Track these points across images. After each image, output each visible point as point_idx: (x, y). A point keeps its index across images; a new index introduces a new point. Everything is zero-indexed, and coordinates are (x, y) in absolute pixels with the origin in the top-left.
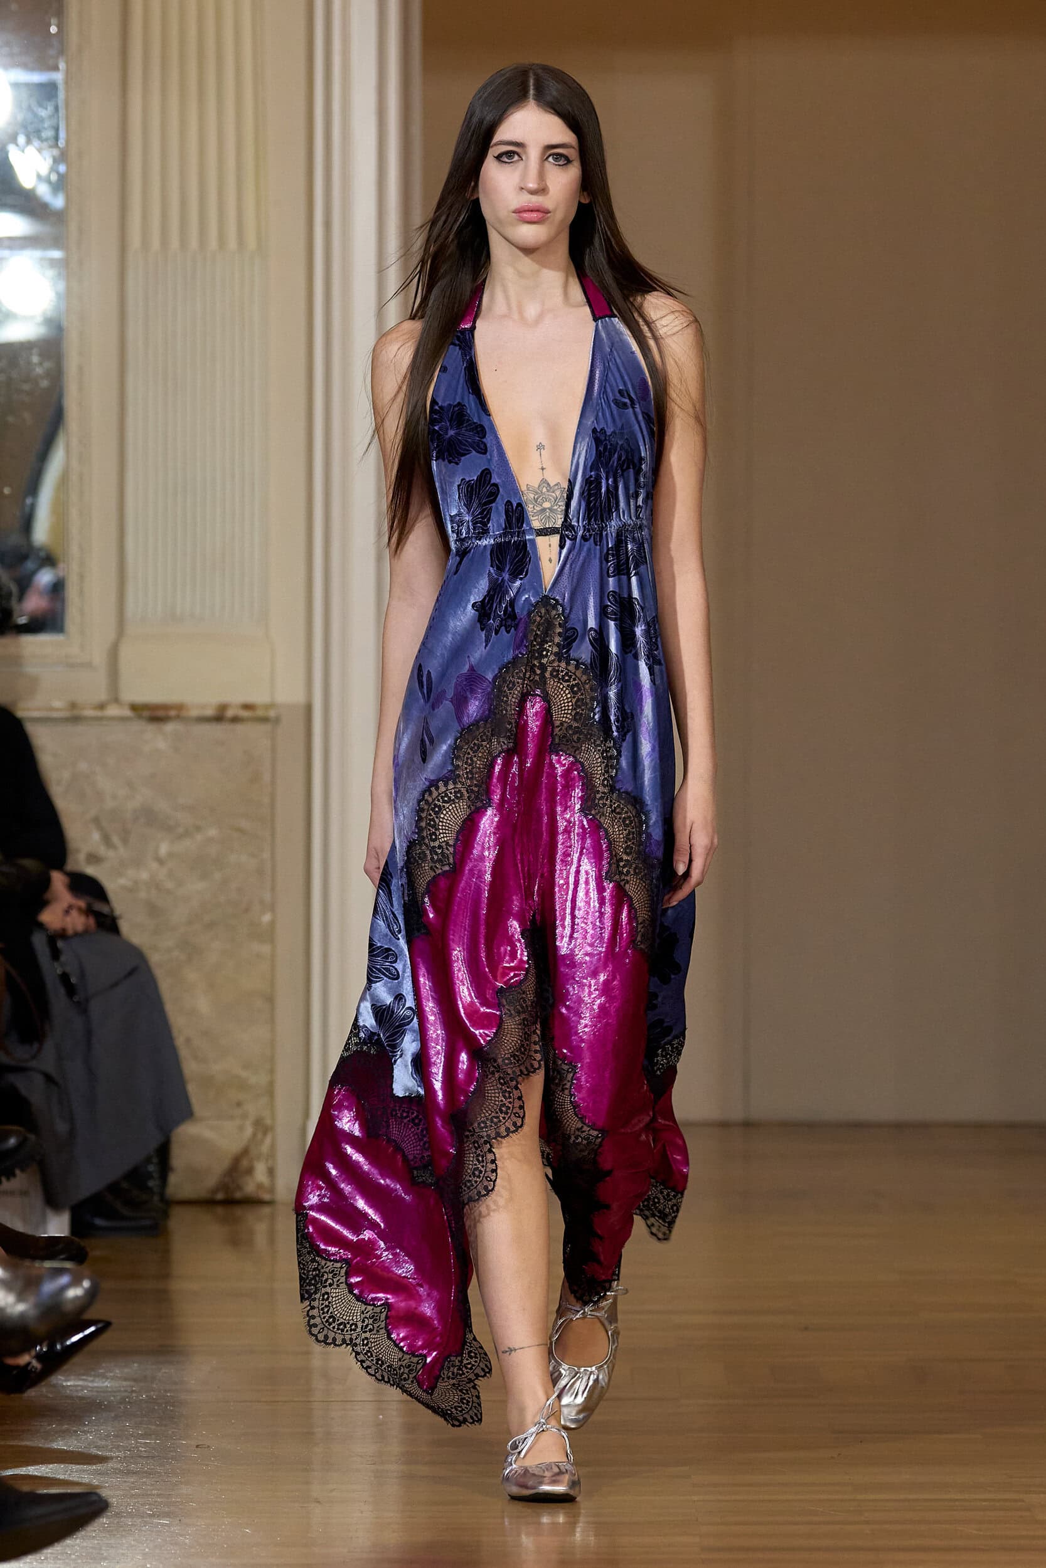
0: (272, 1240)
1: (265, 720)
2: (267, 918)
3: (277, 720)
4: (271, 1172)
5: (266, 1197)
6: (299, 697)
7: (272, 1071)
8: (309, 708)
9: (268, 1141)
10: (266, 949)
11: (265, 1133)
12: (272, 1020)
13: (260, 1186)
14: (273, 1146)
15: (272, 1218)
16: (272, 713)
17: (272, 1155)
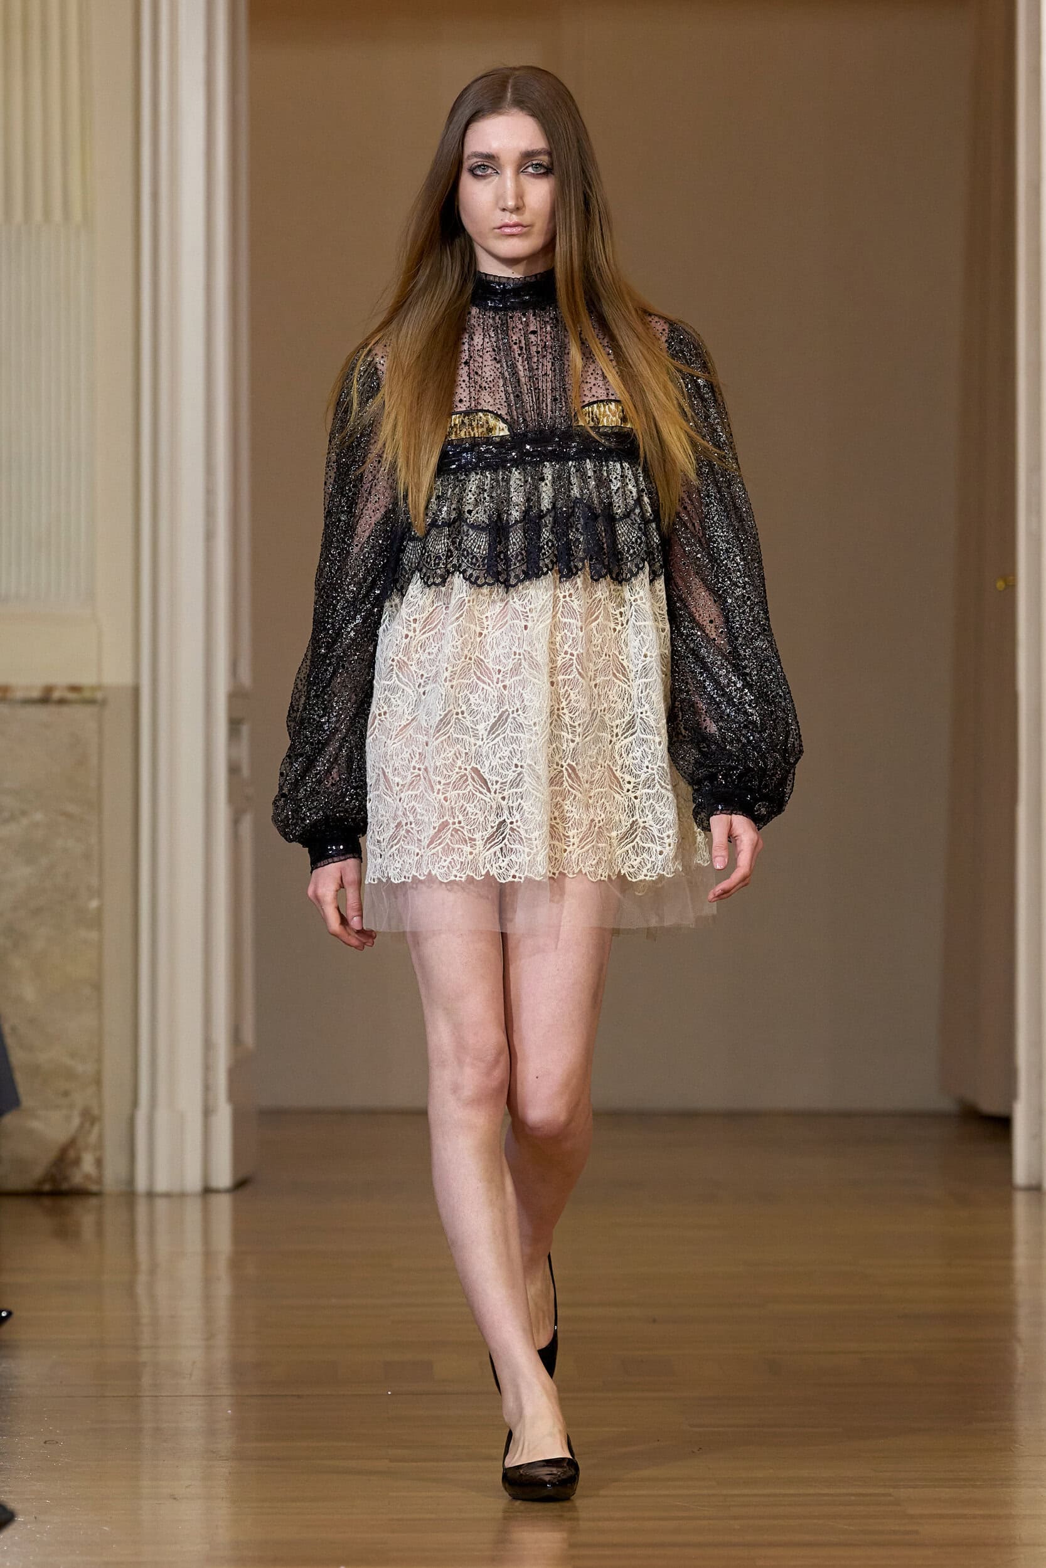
0: (100, 1232)
1: (91, 702)
2: (94, 904)
3: (103, 703)
4: (99, 1163)
5: (94, 1188)
6: (127, 679)
7: (99, 1060)
8: (136, 691)
9: (96, 1130)
10: (93, 935)
11: (92, 1124)
12: (99, 1006)
13: (88, 1177)
14: (101, 1137)
15: (100, 1209)
16: (99, 695)
17: (100, 1145)
